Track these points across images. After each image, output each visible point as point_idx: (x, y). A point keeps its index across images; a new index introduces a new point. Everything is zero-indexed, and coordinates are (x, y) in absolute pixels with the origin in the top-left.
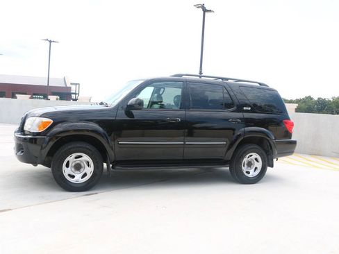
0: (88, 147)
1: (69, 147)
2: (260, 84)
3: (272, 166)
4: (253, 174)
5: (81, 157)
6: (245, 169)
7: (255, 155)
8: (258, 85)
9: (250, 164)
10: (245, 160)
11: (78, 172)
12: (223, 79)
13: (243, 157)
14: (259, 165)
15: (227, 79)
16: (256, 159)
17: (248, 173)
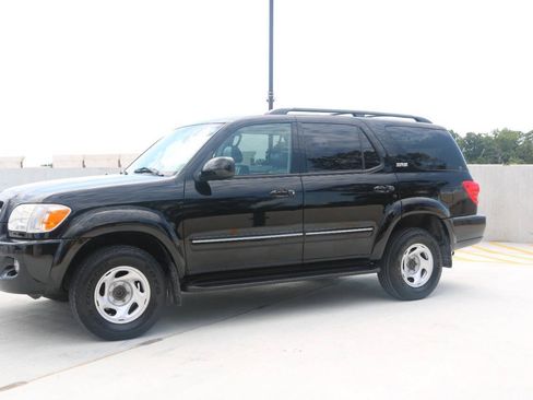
0: (138, 254)
1: (106, 256)
2: (417, 119)
3: (449, 265)
4: (419, 281)
5: (126, 273)
6: (405, 273)
7: (421, 248)
8: (414, 121)
9: (412, 264)
10: (405, 257)
11: (120, 303)
12: (355, 114)
13: (400, 252)
14: (428, 265)
15: (362, 114)
16: (423, 255)
17: (411, 280)
